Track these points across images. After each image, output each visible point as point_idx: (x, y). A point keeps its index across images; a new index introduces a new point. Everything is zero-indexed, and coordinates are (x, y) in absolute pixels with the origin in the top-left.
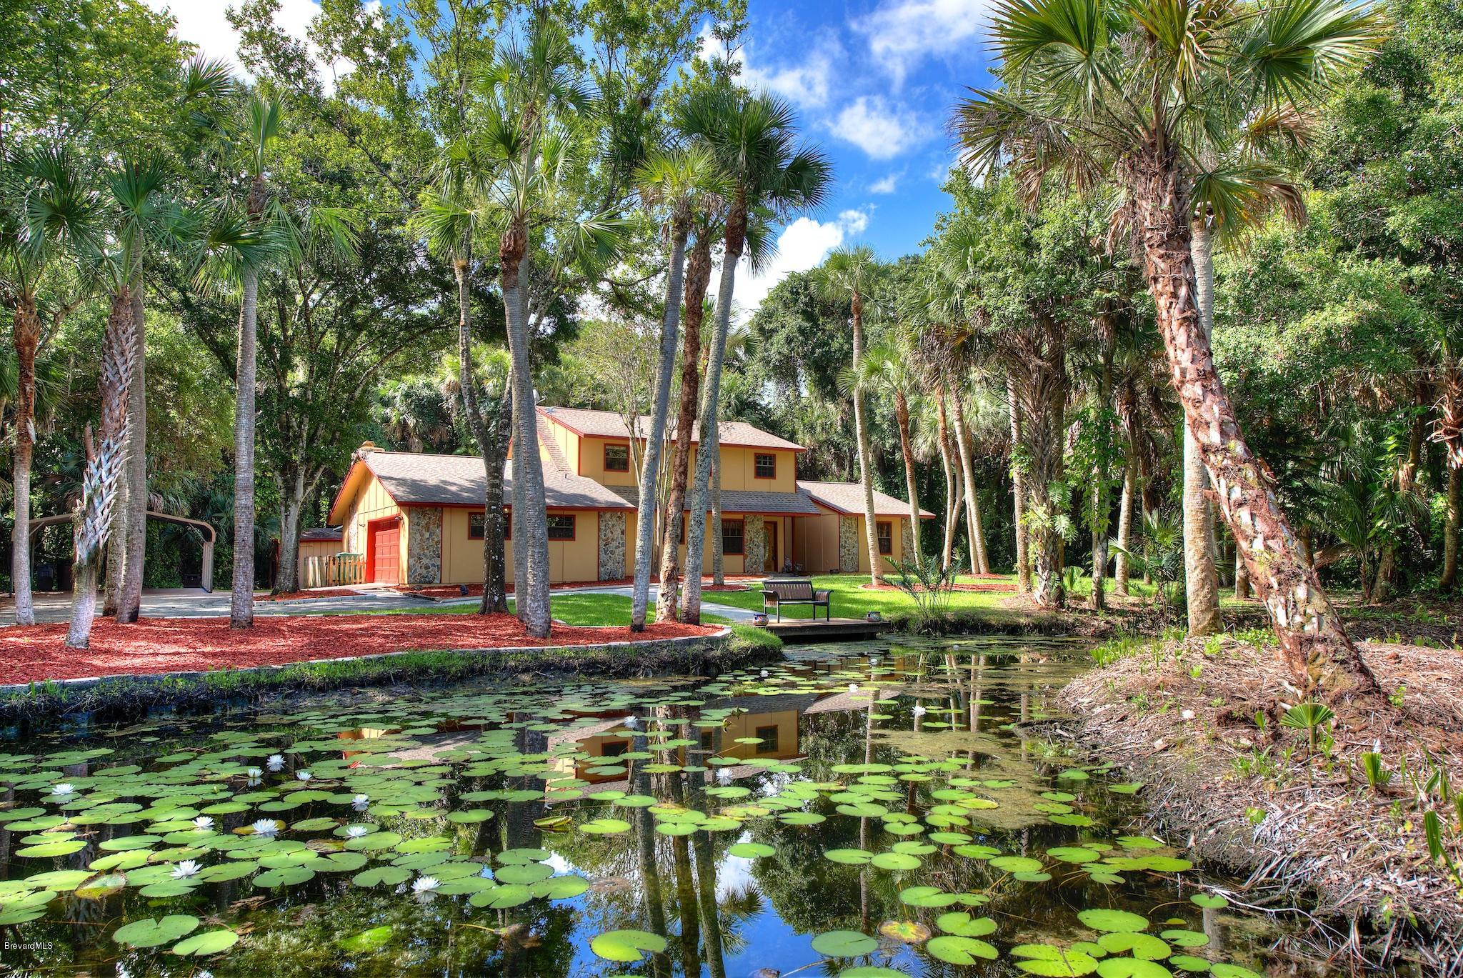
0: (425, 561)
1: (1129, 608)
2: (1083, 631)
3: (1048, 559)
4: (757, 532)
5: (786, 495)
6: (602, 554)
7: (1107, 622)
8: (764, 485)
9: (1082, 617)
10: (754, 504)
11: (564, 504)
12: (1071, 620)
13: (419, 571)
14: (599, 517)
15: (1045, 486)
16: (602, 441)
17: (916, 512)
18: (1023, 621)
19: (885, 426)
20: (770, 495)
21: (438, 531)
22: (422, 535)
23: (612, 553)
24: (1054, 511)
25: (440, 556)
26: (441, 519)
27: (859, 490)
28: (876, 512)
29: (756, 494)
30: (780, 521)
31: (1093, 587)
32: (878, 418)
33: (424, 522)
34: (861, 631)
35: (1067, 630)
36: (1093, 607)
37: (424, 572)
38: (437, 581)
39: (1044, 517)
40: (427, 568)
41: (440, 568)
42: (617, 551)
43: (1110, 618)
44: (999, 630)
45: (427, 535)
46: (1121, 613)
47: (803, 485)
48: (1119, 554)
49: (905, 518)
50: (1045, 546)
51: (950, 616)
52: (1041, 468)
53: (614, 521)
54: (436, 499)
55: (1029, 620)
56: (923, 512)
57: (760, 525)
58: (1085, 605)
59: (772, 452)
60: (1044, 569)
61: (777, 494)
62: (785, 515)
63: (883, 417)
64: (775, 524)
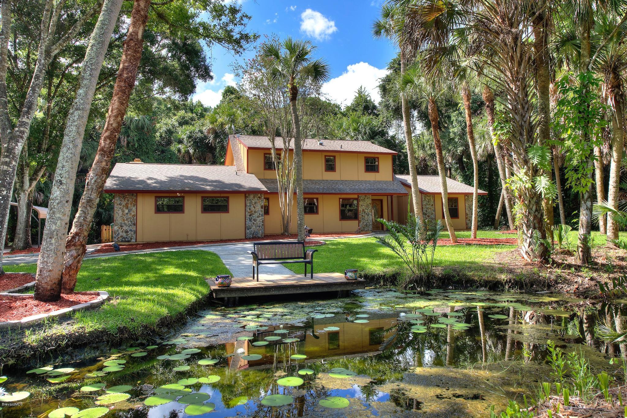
0: (125, 228)
1: (617, 262)
2: (566, 288)
3: (532, 218)
4: (367, 206)
5: (386, 182)
6: (248, 221)
7: (592, 279)
8: (371, 177)
9: (564, 273)
10: (364, 188)
11: (218, 189)
12: (553, 277)
13: (121, 234)
14: (246, 197)
15: (526, 151)
16: (263, 152)
17: (477, 191)
18: (503, 277)
19: (456, 140)
20: (375, 182)
21: (134, 209)
22: (123, 211)
23: (255, 220)
24: (535, 172)
25: (135, 224)
26: (136, 201)
27: (438, 179)
28: (449, 191)
29: (366, 182)
30: (385, 199)
31: (579, 243)
32: (451, 134)
33: (124, 203)
34: (334, 289)
35: (549, 286)
36: (579, 263)
37: (124, 235)
38: (133, 240)
39: (525, 178)
40: (127, 232)
41: (136, 232)
42: (258, 219)
43: (595, 275)
44: (482, 286)
45: (126, 211)
46: (606, 268)
47: (399, 176)
48: (609, 213)
49: (468, 195)
50: (528, 207)
51: (438, 271)
52: (521, 134)
53: (256, 200)
54: (130, 188)
55: (510, 276)
56: (480, 191)
57: (369, 201)
58: (571, 260)
59: (376, 156)
60: (528, 227)
61: (379, 182)
62: (387, 195)
63: (455, 133)
64: (381, 201)
